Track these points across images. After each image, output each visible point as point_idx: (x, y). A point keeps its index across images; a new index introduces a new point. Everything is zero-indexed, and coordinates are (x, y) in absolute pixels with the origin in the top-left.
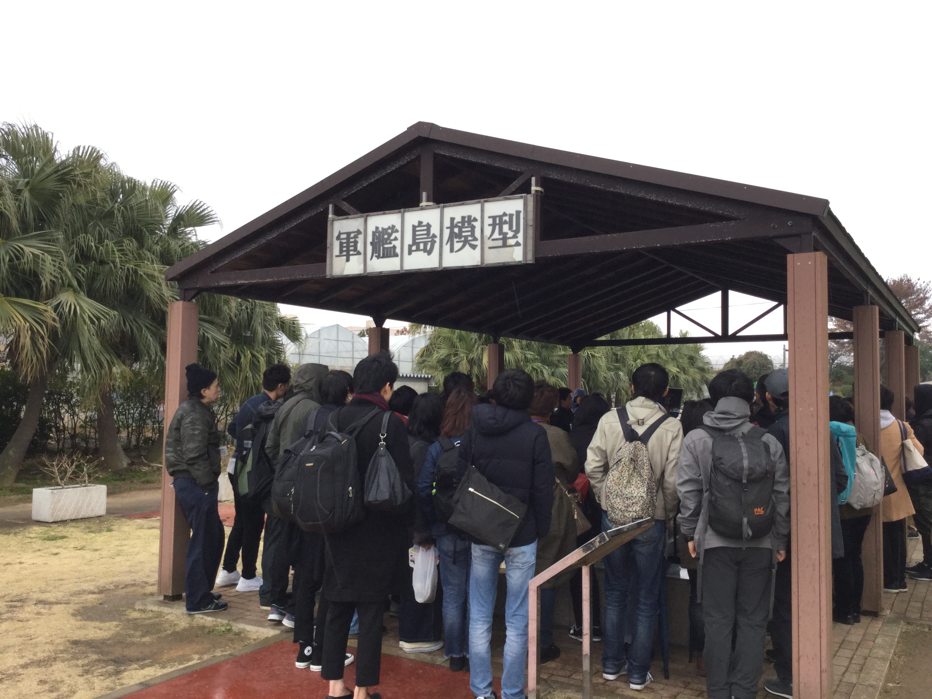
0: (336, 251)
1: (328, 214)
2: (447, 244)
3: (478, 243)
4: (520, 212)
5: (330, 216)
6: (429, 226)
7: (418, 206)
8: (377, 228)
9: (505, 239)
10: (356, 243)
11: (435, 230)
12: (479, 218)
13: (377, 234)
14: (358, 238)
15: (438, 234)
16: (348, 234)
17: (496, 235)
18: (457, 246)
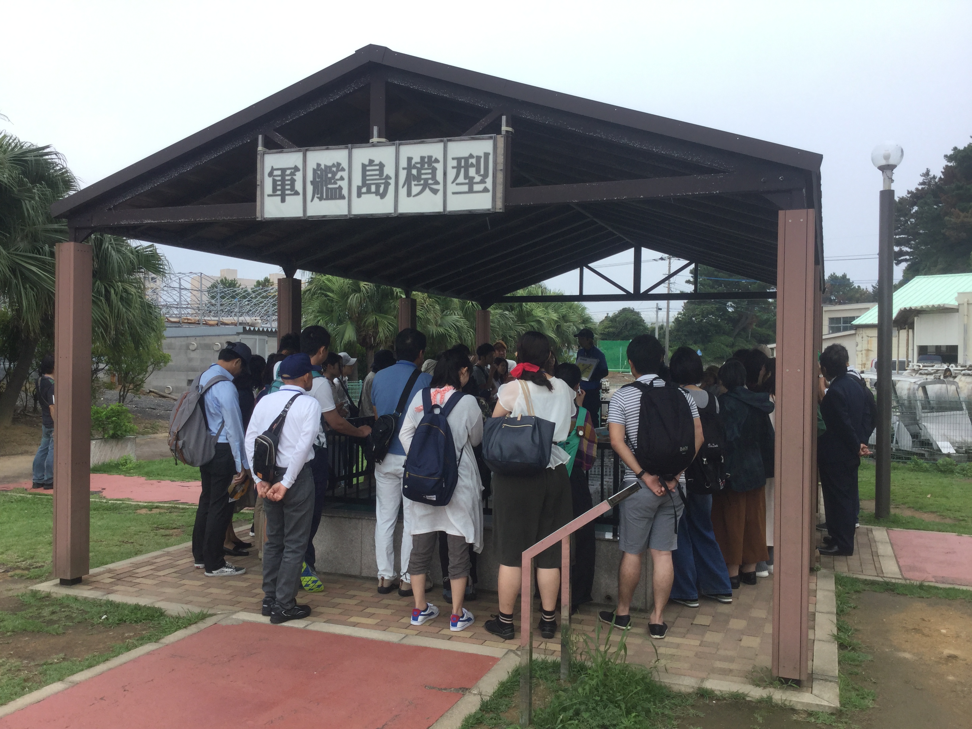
0: (269, 188)
1: (257, 147)
2: (403, 187)
3: (440, 187)
4: (489, 154)
5: (260, 148)
6: (381, 166)
7: (368, 142)
8: (319, 165)
9: (471, 183)
10: (293, 181)
11: (389, 170)
12: (441, 158)
13: (319, 172)
14: (295, 175)
15: (392, 175)
16: (283, 170)
17: (461, 179)
18: (415, 189)
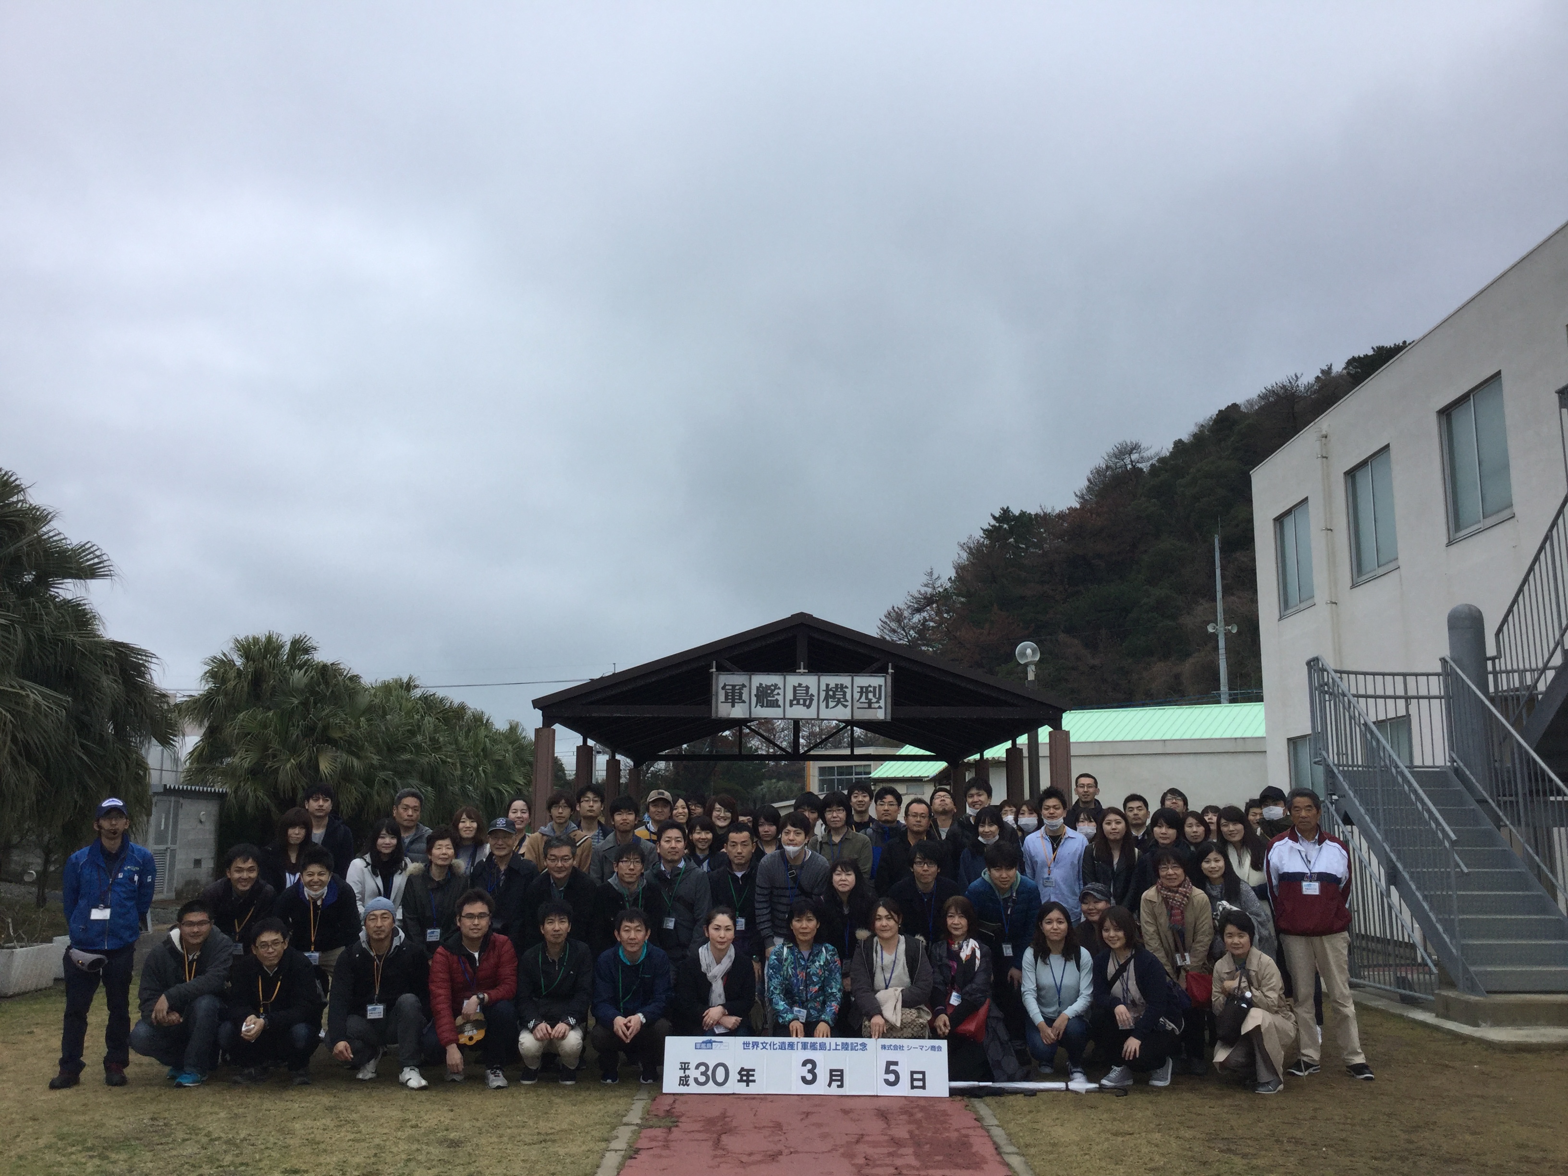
0: (722, 697)
1: (712, 669)
2: (823, 702)
3: (849, 704)
4: (882, 685)
5: (714, 671)
6: (807, 688)
7: (797, 672)
8: (761, 684)
9: (870, 703)
10: (741, 694)
11: (813, 691)
12: (850, 686)
13: (761, 689)
14: (743, 690)
15: (815, 693)
16: (734, 686)
17: (863, 699)
18: (831, 704)
